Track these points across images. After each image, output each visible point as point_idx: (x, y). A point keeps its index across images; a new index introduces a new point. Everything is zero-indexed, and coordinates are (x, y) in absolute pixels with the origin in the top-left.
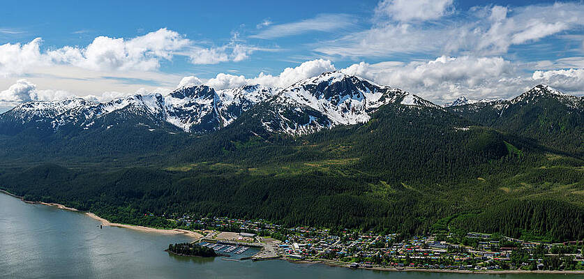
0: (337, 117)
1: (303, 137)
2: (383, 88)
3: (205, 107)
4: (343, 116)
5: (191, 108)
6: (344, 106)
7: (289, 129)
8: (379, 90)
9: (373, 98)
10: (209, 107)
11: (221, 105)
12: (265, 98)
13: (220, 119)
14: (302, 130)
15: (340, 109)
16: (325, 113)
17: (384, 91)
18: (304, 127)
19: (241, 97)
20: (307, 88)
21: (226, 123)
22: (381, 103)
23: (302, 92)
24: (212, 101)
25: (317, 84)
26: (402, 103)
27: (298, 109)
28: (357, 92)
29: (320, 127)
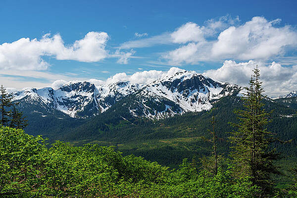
0: (186, 106)
1: (161, 121)
2: (223, 84)
3: (87, 98)
4: (192, 105)
5: (77, 99)
6: (193, 97)
7: (150, 115)
8: (221, 86)
9: (216, 92)
10: (90, 98)
11: (99, 97)
12: (134, 91)
13: (99, 107)
14: (160, 116)
15: (189, 100)
16: (178, 103)
17: (224, 86)
18: (162, 113)
19: (115, 91)
20: (165, 84)
21: (103, 110)
22: (222, 96)
23: (160, 87)
24: (92, 93)
25: (172, 81)
26: (238, 95)
27: (157, 100)
28: (203, 87)
29: (173, 114)
